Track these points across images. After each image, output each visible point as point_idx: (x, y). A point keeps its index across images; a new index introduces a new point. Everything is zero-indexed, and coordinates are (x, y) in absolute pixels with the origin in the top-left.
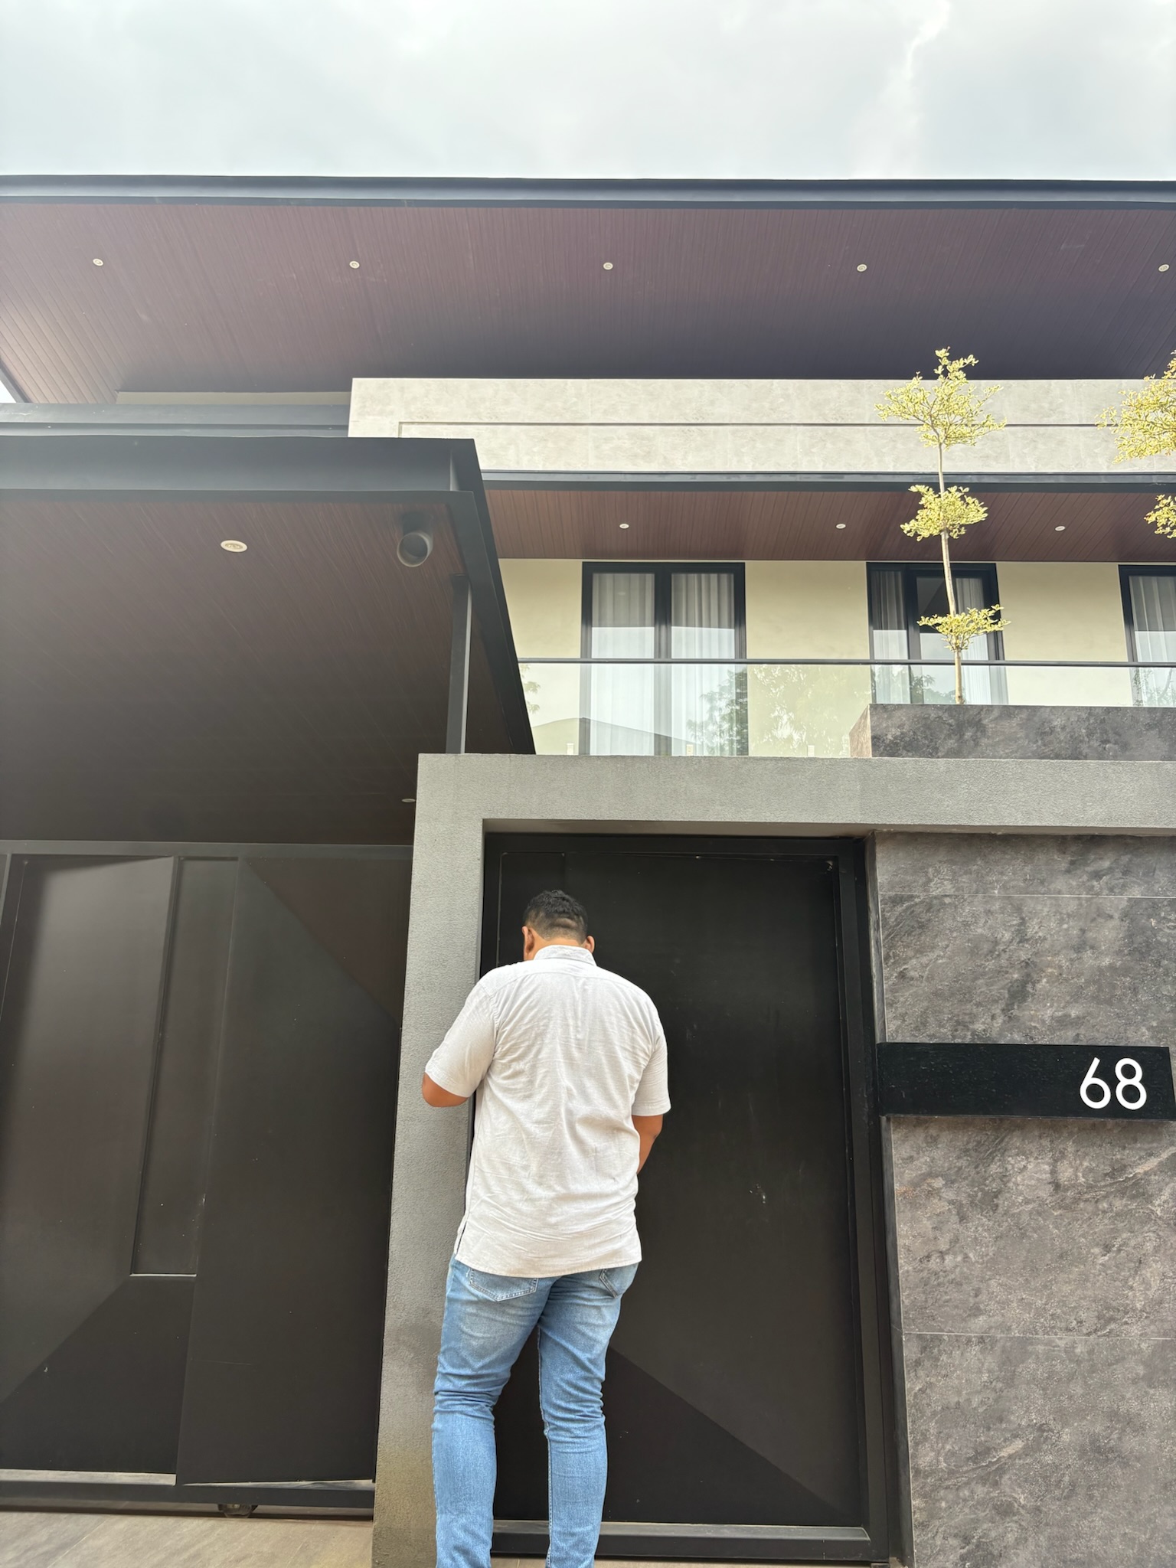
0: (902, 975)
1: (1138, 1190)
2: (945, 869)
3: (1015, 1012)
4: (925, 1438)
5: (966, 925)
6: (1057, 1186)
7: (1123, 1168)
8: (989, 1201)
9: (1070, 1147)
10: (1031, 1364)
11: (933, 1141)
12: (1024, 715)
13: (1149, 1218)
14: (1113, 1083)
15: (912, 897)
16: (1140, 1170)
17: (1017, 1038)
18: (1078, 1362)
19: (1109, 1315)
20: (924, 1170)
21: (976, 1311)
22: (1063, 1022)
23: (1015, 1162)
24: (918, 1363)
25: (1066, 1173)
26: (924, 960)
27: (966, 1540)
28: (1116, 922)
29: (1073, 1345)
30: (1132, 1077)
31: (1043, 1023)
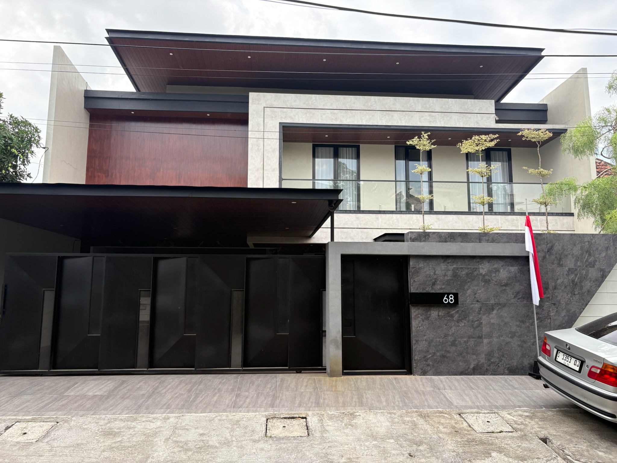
0: (414, 281)
1: (452, 316)
2: (422, 262)
3: (433, 287)
4: (416, 355)
5: (425, 272)
6: (439, 316)
7: (449, 313)
8: (428, 318)
9: (441, 309)
10: (433, 343)
11: (419, 309)
12: (437, 234)
13: (453, 320)
14: (449, 299)
15: (416, 267)
16: (452, 313)
17: (433, 291)
18: (441, 343)
19: (446, 336)
20: (417, 313)
21: (425, 336)
22: (441, 289)
23: (432, 312)
24: (415, 344)
25: (440, 314)
26: (418, 278)
27: (422, 370)
28: (451, 271)
29: (440, 340)
30: (452, 297)
31: (438, 289)
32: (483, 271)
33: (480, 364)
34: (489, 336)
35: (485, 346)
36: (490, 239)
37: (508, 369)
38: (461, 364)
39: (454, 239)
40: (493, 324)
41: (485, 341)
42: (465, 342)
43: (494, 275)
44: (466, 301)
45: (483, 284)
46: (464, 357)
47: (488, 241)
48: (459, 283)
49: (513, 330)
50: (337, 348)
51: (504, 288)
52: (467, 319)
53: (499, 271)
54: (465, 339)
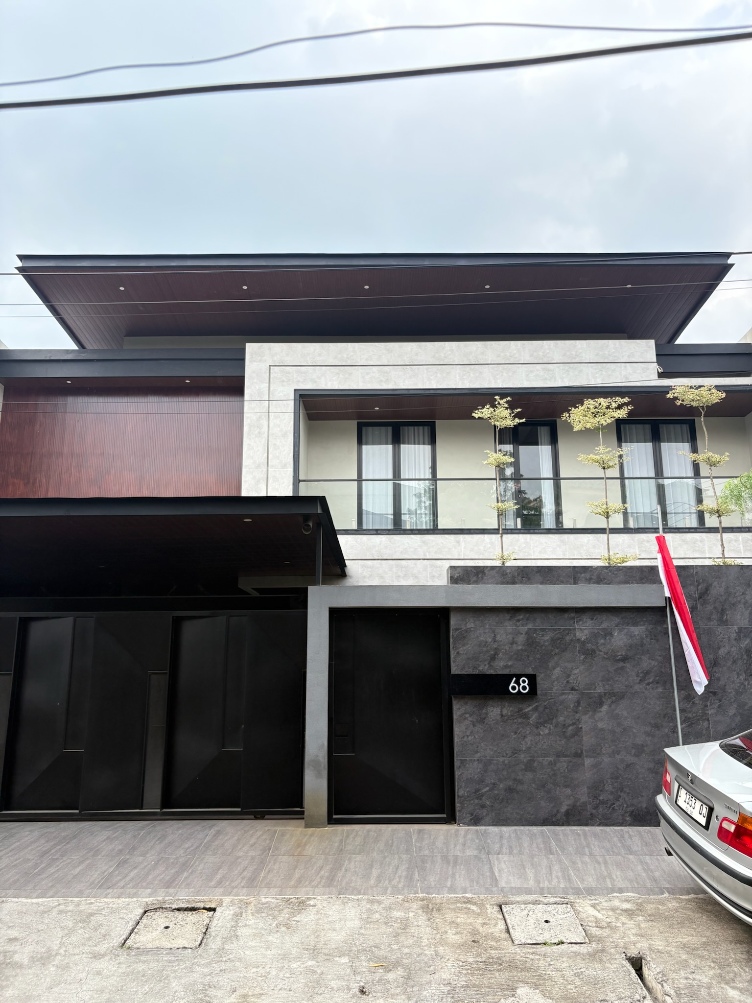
0: (458, 653)
1: (526, 716)
2: (471, 620)
3: (492, 664)
4: (461, 787)
5: (478, 637)
6: (502, 716)
7: (522, 710)
8: (482, 721)
9: (507, 704)
10: (492, 766)
11: (466, 703)
12: (498, 569)
13: (529, 724)
14: (519, 685)
15: (461, 628)
16: (526, 710)
17: (492, 672)
18: (506, 765)
19: (515, 752)
20: (463, 712)
21: (477, 752)
22: (506, 667)
23: (490, 709)
24: (460, 767)
25: (505, 712)
26: (465, 648)
27: (472, 815)
28: (523, 635)
29: (504, 761)
30: (525, 683)
31: (500, 667)
32: (582, 635)
33: (578, 804)
34: (595, 752)
35: (586, 773)
36: (594, 577)
37: (631, 814)
38: (543, 803)
39: (529, 579)
40: (602, 730)
41: (588, 762)
42: (550, 763)
43: (602, 641)
44: (551, 689)
45: (582, 657)
46: (549, 792)
47: (589, 581)
48: (538, 656)
49: (639, 741)
50: (319, 775)
51: (621, 664)
52: (554, 721)
53: (611, 634)
54: (551, 759)
